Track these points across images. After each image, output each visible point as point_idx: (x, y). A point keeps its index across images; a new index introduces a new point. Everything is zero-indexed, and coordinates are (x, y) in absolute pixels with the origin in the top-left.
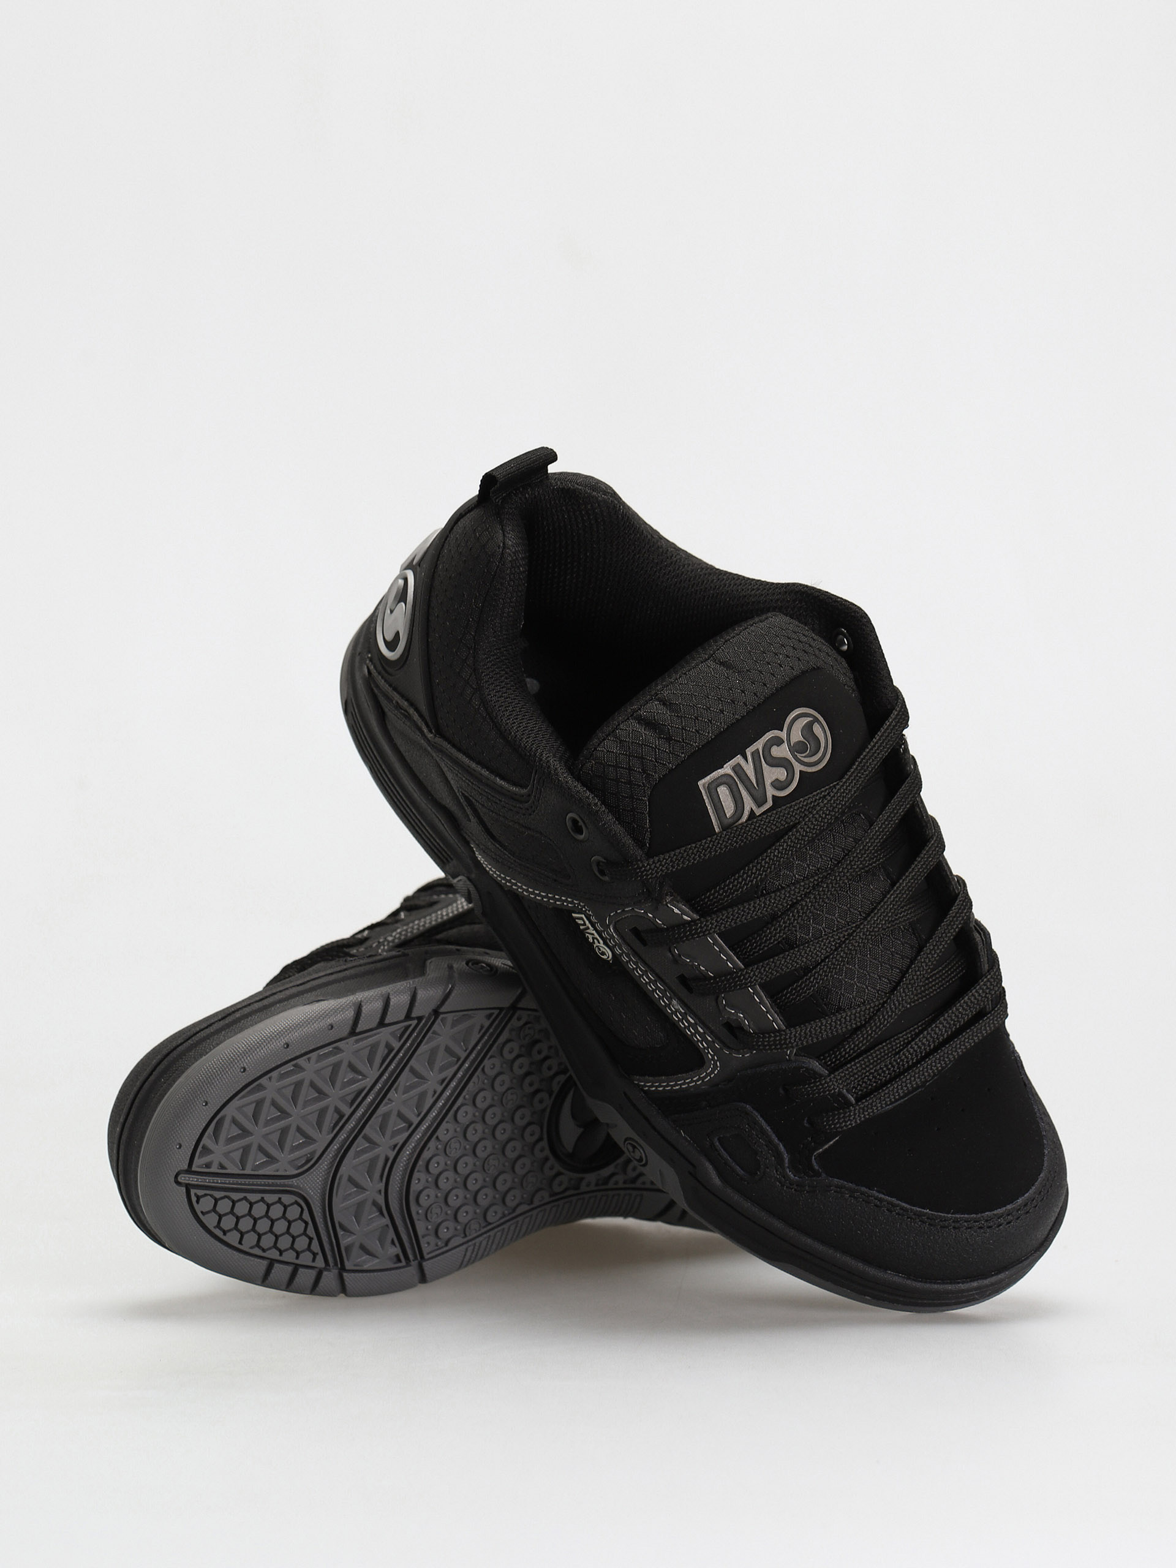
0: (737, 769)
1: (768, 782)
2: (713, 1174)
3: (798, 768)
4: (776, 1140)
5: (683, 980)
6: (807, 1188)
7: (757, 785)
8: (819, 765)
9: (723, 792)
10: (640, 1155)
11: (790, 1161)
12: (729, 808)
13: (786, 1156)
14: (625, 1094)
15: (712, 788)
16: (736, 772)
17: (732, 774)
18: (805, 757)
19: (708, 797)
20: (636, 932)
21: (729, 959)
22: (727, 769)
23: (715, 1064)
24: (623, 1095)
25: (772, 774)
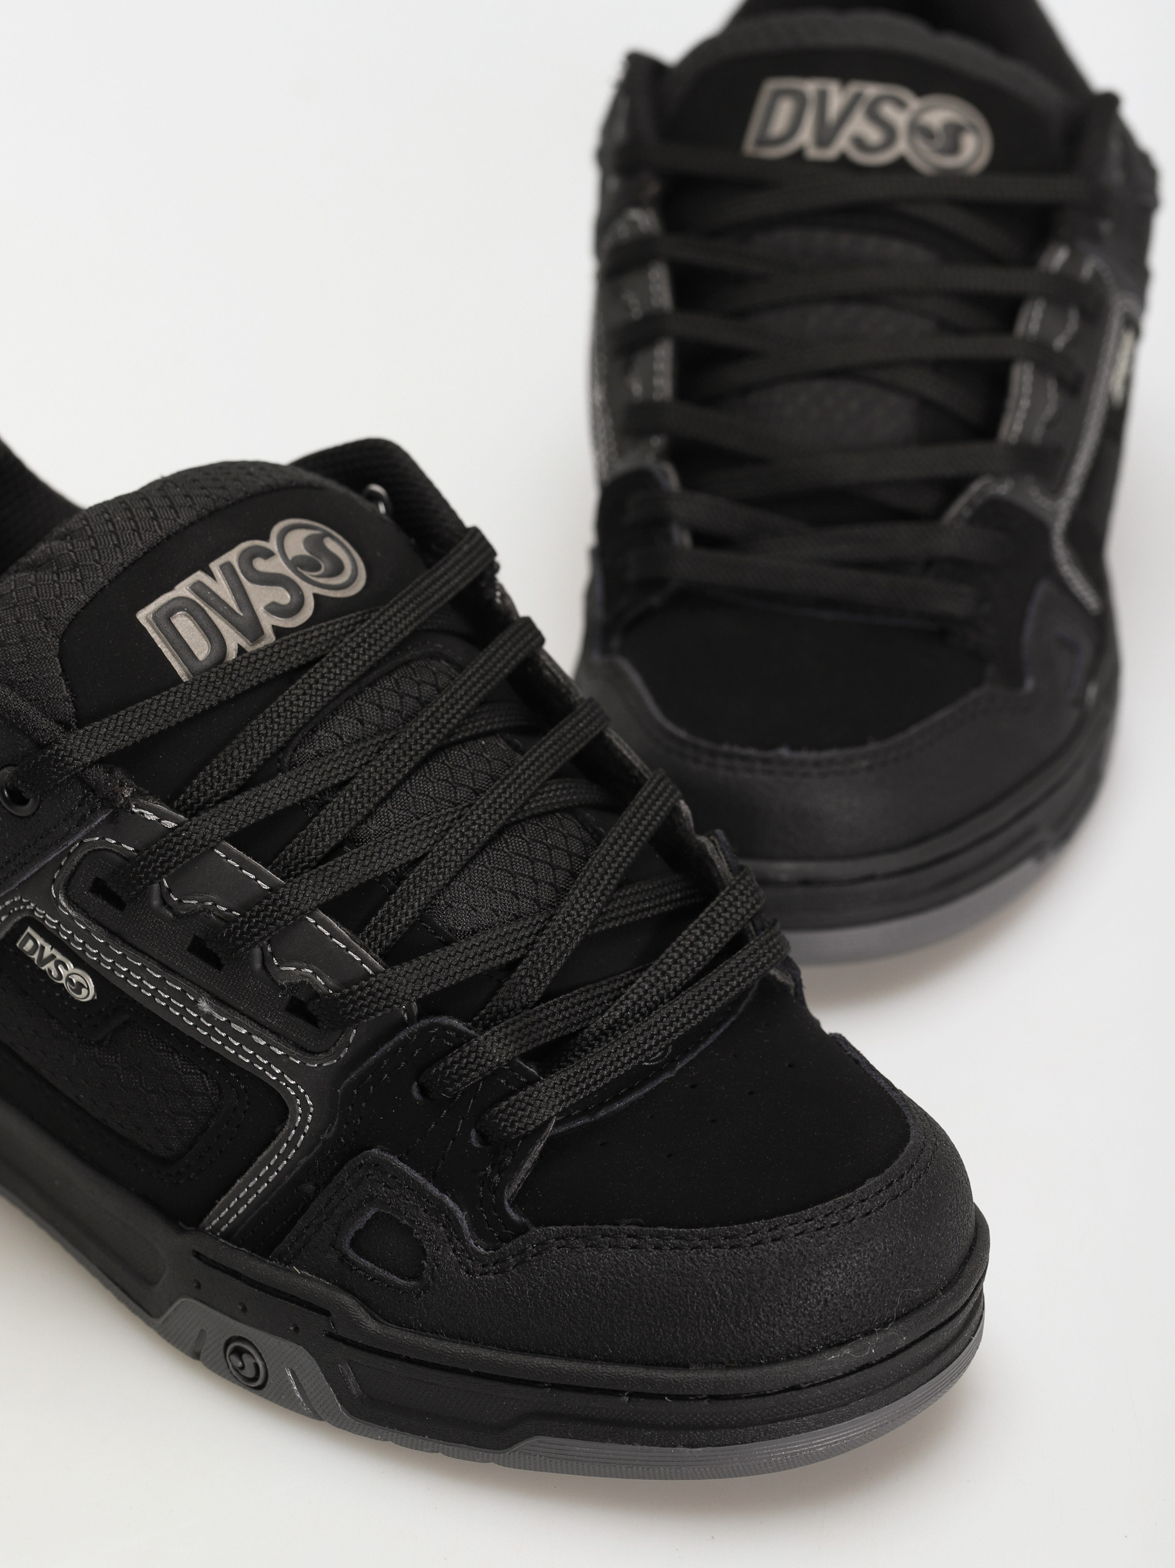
0: (199, 589)
1: (260, 610)
2: (360, 1314)
3: (309, 591)
4: (436, 1192)
5: (199, 948)
6: (512, 1260)
7: (241, 609)
8: (350, 588)
9: (183, 623)
10: (253, 1361)
11: (474, 1225)
12: (201, 649)
13: (460, 1214)
14: (198, 1255)
15: (164, 619)
16: (197, 593)
17: (193, 597)
18: (318, 576)
19: (158, 634)
20: (99, 888)
21: (260, 876)
22: (183, 590)
23: (304, 1103)
24: (193, 1259)
25: (261, 597)
